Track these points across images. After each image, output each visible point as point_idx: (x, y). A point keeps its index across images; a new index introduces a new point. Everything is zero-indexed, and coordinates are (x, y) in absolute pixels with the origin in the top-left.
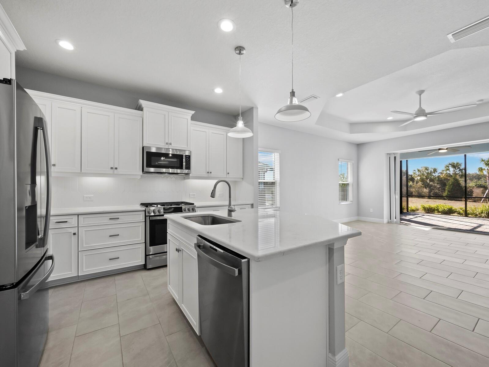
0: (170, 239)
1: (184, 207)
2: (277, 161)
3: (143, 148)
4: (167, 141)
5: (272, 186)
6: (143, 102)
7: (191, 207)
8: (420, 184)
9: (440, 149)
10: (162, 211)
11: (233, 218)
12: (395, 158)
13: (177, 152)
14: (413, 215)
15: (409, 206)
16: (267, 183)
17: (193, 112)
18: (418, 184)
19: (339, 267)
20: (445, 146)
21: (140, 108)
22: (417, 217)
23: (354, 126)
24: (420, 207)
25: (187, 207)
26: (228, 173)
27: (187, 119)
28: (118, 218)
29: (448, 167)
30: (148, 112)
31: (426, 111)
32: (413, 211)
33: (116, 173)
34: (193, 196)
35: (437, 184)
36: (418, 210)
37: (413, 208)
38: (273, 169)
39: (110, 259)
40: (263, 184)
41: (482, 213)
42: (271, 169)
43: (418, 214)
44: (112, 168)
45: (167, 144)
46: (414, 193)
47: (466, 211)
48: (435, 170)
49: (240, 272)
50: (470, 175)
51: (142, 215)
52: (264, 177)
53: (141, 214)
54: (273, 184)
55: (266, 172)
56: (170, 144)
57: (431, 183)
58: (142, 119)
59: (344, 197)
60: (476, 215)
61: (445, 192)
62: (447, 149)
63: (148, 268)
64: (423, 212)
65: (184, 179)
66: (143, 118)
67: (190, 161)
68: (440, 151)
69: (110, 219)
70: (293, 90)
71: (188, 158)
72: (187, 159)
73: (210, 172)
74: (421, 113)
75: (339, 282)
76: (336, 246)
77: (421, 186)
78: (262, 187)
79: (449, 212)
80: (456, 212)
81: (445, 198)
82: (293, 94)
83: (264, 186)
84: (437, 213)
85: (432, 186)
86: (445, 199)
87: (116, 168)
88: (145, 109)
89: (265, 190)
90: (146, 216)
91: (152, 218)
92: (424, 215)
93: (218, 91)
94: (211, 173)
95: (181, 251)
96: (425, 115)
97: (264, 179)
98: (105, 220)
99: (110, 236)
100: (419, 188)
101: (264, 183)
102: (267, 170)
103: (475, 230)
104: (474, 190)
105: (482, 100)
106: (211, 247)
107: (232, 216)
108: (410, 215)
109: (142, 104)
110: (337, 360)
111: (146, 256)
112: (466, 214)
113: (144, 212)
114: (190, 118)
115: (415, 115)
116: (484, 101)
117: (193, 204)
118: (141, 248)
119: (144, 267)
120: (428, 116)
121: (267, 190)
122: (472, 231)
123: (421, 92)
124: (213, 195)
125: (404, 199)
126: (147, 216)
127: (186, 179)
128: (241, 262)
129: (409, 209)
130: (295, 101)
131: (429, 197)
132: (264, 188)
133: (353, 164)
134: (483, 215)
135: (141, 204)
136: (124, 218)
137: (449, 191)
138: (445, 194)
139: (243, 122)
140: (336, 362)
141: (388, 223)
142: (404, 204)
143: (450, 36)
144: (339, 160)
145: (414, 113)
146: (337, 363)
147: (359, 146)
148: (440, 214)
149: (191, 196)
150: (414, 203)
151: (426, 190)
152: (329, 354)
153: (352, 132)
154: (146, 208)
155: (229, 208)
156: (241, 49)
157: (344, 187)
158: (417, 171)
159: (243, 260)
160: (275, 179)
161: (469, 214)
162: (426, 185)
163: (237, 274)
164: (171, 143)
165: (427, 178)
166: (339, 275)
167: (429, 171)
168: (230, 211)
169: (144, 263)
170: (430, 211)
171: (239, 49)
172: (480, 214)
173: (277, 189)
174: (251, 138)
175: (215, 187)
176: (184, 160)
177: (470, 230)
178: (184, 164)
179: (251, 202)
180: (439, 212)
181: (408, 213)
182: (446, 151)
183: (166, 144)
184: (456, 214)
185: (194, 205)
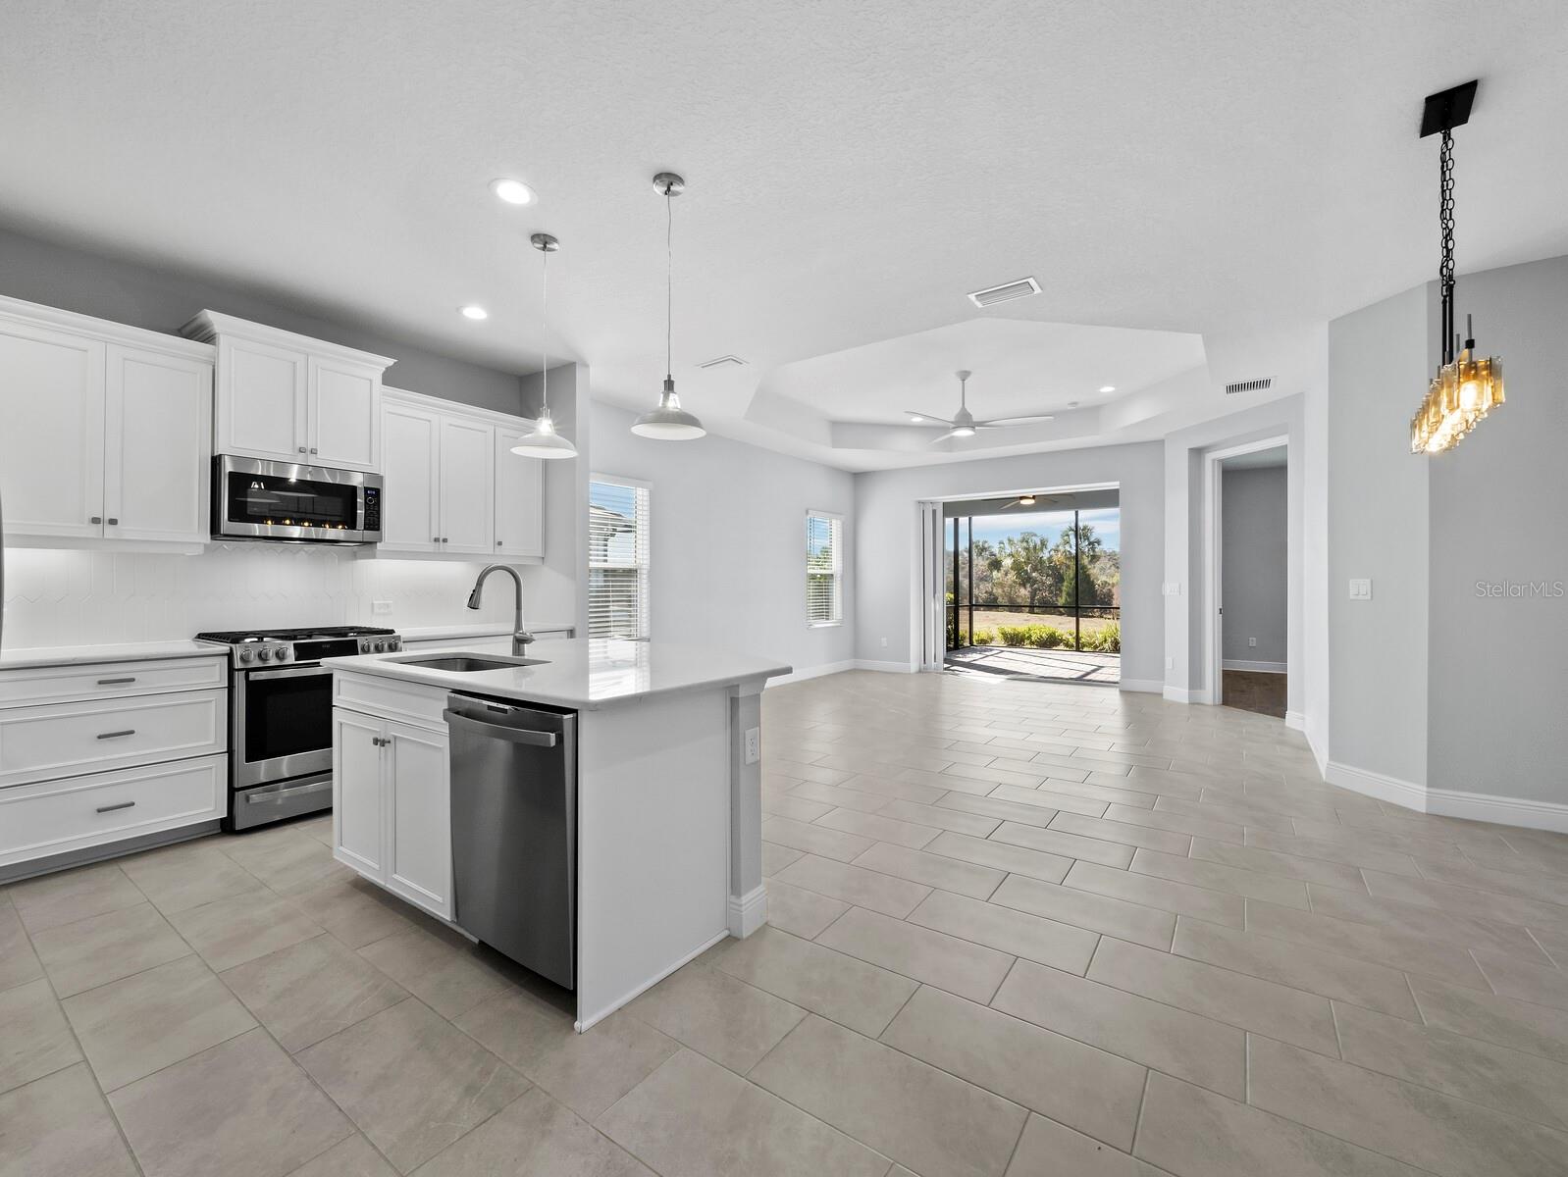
0: (343, 721)
1: (361, 641)
2: (642, 505)
3: (216, 462)
4: (300, 443)
5: (630, 581)
6: (215, 319)
7: (386, 640)
8: (1012, 576)
9: (1022, 498)
10: (291, 652)
11: (526, 657)
12: (934, 512)
13: (335, 478)
14: (981, 651)
15: (975, 630)
16: (614, 571)
17: (390, 362)
18: (1009, 576)
19: (749, 733)
20: (1030, 492)
21: (202, 334)
22: (987, 656)
23: (841, 429)
24: (995, 632)
25: (373, 640)
26: (500, 544)
27: (371, 380)
28: (133, 680)
29: (1068, 535)
30: (233, 350)
31: (973, 417)
32: (983, 642)
33: (111, 537)
34: (382, 611)
35: (1048, 575)
36: (992, 639)
37: (984, 636)
38: (630, 526)
39: (99, 811)
40: (601, 575)
41: (1105, 641)
42: (626, 526)
43: (991, 650)
44: (96, 521)
45: (301, 451)
46: (1000, 599)
47: (1078, 638)
48: (1043, 544)
49: (560, 739)
50: (1115, 555)
51: (218, 666)
52: (606, 556)
53: (214, 665)
54: (630, 573)
55: (612, 535)
56: (314, 452)
57: (1034, 574)
58: (211, 368)
59: (824, 612)
60: (1096, 647)
61: (1061, 597)
62: (1034, 497)
63: (238, 827)
64: (1002, 643)
65: (355, 556)
66: (214, 366)
67: (378, 504)
68: (1023, 502)
69: (100, 683)
70: (669, 376)
71: (374, 495)
72: (370, 501)
73: (441, 539)
74: (965, 420)
75: (750, 759)
76: (743, 693)
77: (1014, 582)
78: (597, 581)
79: (1050, 642)
80: (1061, 640)
81: (1061, 609)
82: (669, 385)
83: (605, 581)
84: (1029, 646)
85: (1035, 581)
86: (1061, 614)
87: (113, 522)
88: (222, 340)
89: (609, 591)
90: (231, 670)
91: (253, 676)
92: (1002, 651)
93: (475, 313)
94: (445, 540)
95: (389, 742)
96: (972, 426)
97: (606, 561)
98: (82, 685)
99: (100, 737)
100: (1011, 586)
101: (606, 571)
102: (615, 530)
103: (1088, 678)
104: (1114, 590)
105: (1075, 403)
106: (490, 708)
107: (524, 655)
108: (975, 651)
109: (214, 322)
110: (743, 902)
111: (232, 791)
112: (1078, 646)
113: (226, 658)
114: (378, 378)
115: (953, 425)
116: (1080, 406)
117: (392, 632)
118: (214, 769)
119: (227, 827)
120: (977, 428)
121: (613, 591)
122: (1081, 680)
123: (964, 375)
124: (474, 604)
125: (964, 614)
126: (239, 670)
127: (361, 559)
128: (561, 720)
129: (975, 638)
130: (674, 403)
131: (1032, 609)
132: (605, 586)
133: (843, 523)
134: (1106, 646)
135: (199, 634)
136: (149, 679)
137: (1068, 594)
138: (1061, 601)
139: (553, 421)
140: (741, 906)
141: (920, 671)
142: (963, 628)
143: (972, 297)
144: (807, 512)
145: (953, 420)
146: (743, 908)
147: (859, 478)
148: (1035, 647)
149: (376, 610)
150: (986, 624)
151: (1024, 593)
152: (733, 897)
153: (836, 444)
154: (233, 646)
155: (517, 635)
156: (548, 240)
157: (822, 584)
158: (1006, 542)
159: (566, 717)
160: (638, 561)
161: (1084, 646)
162: (1026, 580)
163: (553, 744)
164: (316, 450)
165: (1026, 563)
166: (749, 748)
167: (1032, 545)
168: (520, 642)
169: (225, 816)
170: (1015, 640)
171: (544, 241)
172: (1101, 644)
173: (642, 588)
174: (570, 462)
175: (480, 584)
176: (360, 500)
177: (1076, 679)
178: (361, 512)
179: (568, 625)
180: (1032, 643)
181: (972, 648)
182: (1032, 502)
183: (297, 451)
184: (1061, 647)
185: (394, 634)
